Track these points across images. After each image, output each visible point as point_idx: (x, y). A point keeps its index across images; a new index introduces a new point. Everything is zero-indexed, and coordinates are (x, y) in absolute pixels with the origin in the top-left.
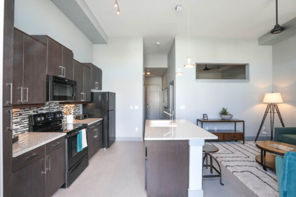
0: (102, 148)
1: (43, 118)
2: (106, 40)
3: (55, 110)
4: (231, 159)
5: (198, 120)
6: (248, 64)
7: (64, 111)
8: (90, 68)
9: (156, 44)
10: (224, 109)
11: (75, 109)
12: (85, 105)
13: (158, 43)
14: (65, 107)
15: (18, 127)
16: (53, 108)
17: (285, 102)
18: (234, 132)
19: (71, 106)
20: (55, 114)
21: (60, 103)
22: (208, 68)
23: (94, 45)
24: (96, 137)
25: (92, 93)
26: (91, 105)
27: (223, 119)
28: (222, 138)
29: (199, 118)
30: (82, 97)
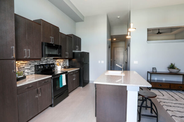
0: (79, 86)
1: (42, 67)
2: (83, 19)
3: (50, 63)
4: (173, 105)
5: (148, 72)
7: (56, 63)
8: (72, 37)
9: (117, 18)
10: (172, 64)
11: (64, 63)
12: (70, 60)
13: (119, 17)
14: (57, 61)
15: (29, 71)
16: (49, 62)
18: (182, 83)
19: (60, 60)
20: (50, 65)
21: (54, 59)
22: (160, 32)
23: (76, 23)
24: (74, 79)
25: (74, 53)
26: (74, 60)
27: (171, 72)
28: (169, 87)
29: (149, 71)
30: (66, 55)
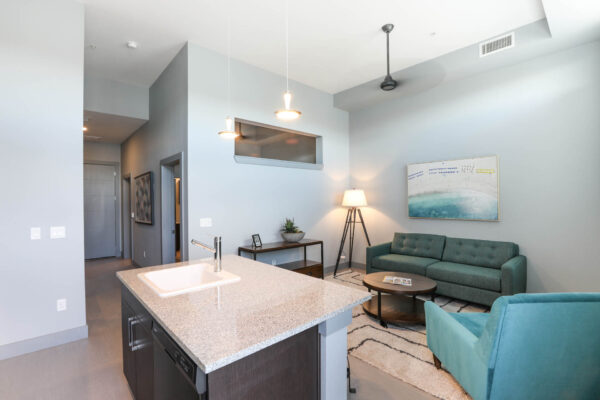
6: (320, 137)
10: (288, 221)
13: (133, 44)
17: (370, 204)
27: (287, 242)
